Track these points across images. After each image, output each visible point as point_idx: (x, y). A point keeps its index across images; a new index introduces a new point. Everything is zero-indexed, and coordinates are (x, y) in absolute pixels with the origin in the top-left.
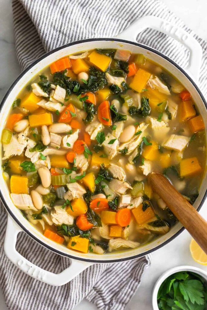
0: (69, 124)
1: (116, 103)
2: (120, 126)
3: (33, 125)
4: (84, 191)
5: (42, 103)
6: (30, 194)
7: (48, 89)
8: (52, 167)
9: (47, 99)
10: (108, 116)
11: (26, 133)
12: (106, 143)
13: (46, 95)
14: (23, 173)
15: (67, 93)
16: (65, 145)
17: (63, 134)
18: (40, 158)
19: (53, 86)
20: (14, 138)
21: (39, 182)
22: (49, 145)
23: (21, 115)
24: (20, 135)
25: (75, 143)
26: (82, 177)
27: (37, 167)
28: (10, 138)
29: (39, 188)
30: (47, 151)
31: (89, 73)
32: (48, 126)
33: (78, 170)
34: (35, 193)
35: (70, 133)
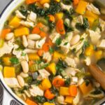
0: (39, 34)
1: (67, 21)
2: (70, 35)
3: (17, 35)
4: (49, 74)
5: (22, 22)
6: (16, 77)
7: (25, 14)
8: (30, 60)
9: (25, 20)
10: (63, 28)
11: (13, 40)
12: (62, 45)
13: (24, 17)
14: (12, 65)
15: (37, 16)
16: (37, 47)
17: (35, 40)
18: (22, 55)
19: (29, 12)
20: (5, 44)
21: (21, 70)
22: (28, 47)
23: (9, 30)
24: (9, 42)
25: (43, 45)
26: (47, 65)
27: (20, 61)
28: (3, 44)
29: (22, 74)
30: (26, 51)
31: (50, 4)
32: (26, 36)
33: (45, 61)
34: (19, 77)
35: (40, 40)
